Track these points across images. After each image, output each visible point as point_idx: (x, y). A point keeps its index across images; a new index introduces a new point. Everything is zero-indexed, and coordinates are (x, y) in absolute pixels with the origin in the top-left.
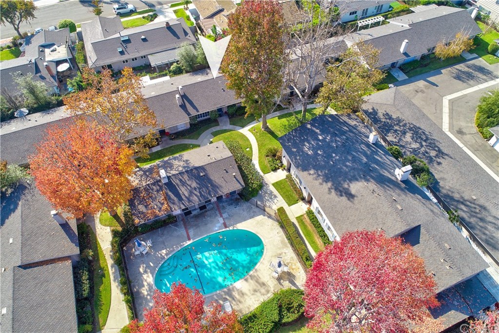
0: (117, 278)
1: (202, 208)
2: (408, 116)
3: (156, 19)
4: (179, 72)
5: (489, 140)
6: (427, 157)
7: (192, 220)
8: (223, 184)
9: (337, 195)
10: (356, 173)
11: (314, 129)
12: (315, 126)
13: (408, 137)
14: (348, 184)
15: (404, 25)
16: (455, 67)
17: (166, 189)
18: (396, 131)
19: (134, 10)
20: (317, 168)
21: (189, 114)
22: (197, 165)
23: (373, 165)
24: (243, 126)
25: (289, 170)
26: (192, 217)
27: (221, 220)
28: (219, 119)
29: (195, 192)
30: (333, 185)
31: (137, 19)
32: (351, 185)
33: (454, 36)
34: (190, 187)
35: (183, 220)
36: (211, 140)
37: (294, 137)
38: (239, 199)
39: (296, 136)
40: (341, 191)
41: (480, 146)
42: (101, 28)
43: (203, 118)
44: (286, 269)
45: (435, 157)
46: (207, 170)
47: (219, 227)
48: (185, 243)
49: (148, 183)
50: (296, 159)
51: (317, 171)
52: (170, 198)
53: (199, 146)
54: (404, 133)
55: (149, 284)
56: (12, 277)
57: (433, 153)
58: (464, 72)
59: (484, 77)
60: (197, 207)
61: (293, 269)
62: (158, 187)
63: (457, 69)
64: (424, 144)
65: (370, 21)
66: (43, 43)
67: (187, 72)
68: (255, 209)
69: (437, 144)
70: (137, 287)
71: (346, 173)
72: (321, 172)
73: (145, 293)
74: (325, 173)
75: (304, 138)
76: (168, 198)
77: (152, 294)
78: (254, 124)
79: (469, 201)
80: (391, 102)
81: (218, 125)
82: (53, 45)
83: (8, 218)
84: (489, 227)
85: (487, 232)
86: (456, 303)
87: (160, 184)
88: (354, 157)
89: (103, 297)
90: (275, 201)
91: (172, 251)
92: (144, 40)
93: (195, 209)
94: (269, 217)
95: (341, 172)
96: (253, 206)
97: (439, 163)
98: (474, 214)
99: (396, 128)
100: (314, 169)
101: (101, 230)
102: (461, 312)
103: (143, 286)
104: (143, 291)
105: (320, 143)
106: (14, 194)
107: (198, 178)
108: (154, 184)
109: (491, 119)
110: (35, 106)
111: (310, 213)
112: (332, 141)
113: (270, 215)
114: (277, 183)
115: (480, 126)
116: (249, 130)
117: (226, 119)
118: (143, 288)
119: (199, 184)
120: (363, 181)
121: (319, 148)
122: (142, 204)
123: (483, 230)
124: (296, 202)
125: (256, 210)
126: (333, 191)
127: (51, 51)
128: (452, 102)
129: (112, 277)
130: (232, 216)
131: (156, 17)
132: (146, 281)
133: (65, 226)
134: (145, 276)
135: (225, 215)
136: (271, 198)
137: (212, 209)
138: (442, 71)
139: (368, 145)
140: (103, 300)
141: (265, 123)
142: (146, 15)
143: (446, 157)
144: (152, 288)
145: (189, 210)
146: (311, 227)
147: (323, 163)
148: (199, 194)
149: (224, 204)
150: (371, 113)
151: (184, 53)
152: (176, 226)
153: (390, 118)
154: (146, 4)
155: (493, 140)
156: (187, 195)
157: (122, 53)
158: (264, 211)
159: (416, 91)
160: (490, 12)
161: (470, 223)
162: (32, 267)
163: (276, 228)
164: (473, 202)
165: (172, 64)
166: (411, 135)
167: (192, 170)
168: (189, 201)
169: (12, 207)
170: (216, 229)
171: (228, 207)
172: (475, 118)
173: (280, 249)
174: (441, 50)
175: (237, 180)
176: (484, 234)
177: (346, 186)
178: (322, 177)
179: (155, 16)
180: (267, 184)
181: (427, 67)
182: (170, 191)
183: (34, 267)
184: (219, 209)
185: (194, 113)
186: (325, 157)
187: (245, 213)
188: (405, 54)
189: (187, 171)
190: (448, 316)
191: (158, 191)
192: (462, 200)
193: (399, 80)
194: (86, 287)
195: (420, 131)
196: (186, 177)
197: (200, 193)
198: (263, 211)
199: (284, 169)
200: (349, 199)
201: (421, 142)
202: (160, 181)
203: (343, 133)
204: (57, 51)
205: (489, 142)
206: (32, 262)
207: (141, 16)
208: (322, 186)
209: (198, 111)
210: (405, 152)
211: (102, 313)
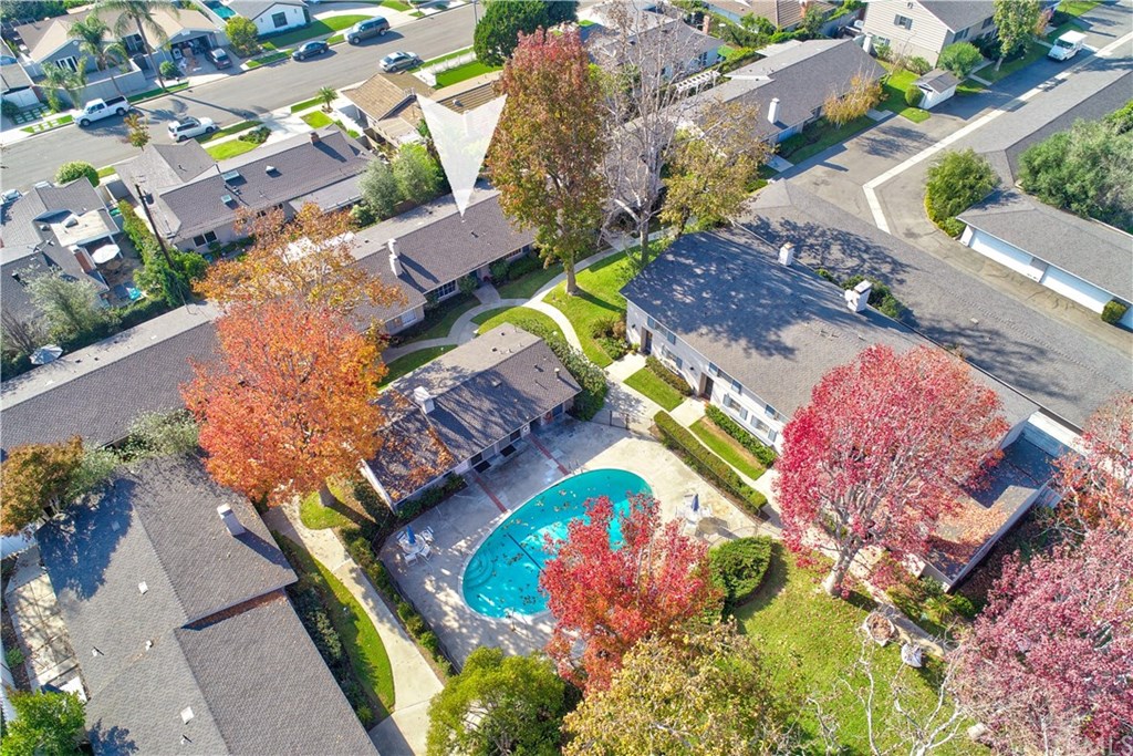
0: (384, 615)
1: (507, 451)
2: (822, 219)
3: (270, 137)
4: (366, 220)
5: (959, 238)
6: (879, 276)
7: (496, 476)
8: (540, 393)
9: (762, 355)
10: (783, 313)
11: (682, 260)
12: (682, 255)
13: (836, 251)
14: (776, 334)
15: (759, 78)
16: (863, 135)
17: (435, 423)
18: (811, 246)
19: (214, 126)
20: (710, 321)
21: (421, 290)
22: (479, 369)
23: (803, 296)
24: (529, 297)
25: (646, 350)
26: (495, 472)
27: (554, 465)
28: (477, 293)
29: (493, 419)
30: (749, 342)
31: (227, 143)
32: (779, 333)
33: (849, 84)
34: (481, 410)
35: (477, 481)
36: (476, 332)
37: (648, 280)
38: (572, 420)
39: (653, 279)
40: (767, 349)
41: (949, 250)
42: (168, 166)
43: (446, 296)
44: (707, 513)
45: (891, 273)
46: (502, 373)
47: (554, 475)
48: (497, 519)
49: (394, 420)
50: (666, 317)
51: (712, 326)
52: (448, 440)
53: (456, 346)
54: (827, 247)
55: (455, 608)
56: (179, 649)
57: (886, 269)
58: (880, 142)
59: (915, 144)
60: (497, 451)
61: (718, 512)
62: (418, 424)
63: (868, 139)
64: (865, 256)
65: (695, 82)
66: (42, 212)
67: (384, 218)
68: (607, 430)
69: (886, 252)
70: (433, 620)
71: (766, 317)
72: (721, 326)
73: (455, 625)
74: (728, 326)
75: (669, 279)
76: (442, 440)
77: (468, 623)
78: (547, 288)
79: (968, 329)
80: (785, 202)
81: (480, 303)
82: (67, 213)
83: (114, 550)
84: (1014, 361)
85: (1013, 369)
86: (1009, 475)
87: (419, 417)
88: (769, 289)
89: (368, 655)
90: (641, 408)
91: (477, 540)
92: (273, 173)
93: (495, 457)
94: (639, 438)
95: (755, 317)
96: (602, 427)
97: (901, 282)
98: (984, 346)
99: (811, 241)
100: (705, 324)
101: (314, 539)
102: (1022, 485)
103: (445, 614)
104: (448, 624)
105: (702, 281)
106: (110, 501)
107: (490, 392)
108: (407, 419)
109: (955, 201)
110: (72, 337)
111: (712, 412)
112: (722, 272)
113: (640, 433)
114: (631, 377)
115: (938, 218)
116: (543, 301)
117: (489, 290)
118: (447, 618)
119: (496, 402)
120: (800, 321)
121: (703, 288)
122: (395, 462)
123: (1006, 367)
124: (679, 402)
125: (611, 431)
126: (753, 351)
127: (67, 227)
128: (879, 191)
129: (373, 617)
130: (570, 452)
131: (268, 134)
132: (446, 603)
133: (246, 537)
134: (441, 596)
135: (556, 454)
136: (631, 406)
137: (527, 448)
138: (845, 145)
139: (781, 269)
140: (372, 660)
141: (572, 282)
142: (245, 133)
143: (908, 269)
144: (464, 612)
145: (484, 460)
146: (722, 436)
147: (719, 311)
148: (500, 421)
149: (546, 435)
150: (758, 227)
151: (374, 182)
152: (469, 493)
153: (795, 227)
154: (233, 112)
155: (968, 233)
156: (479, 427)
157: (232, 205)
158: (627, 429)
159: (816, 184)
160: (888, 41)
161: (982, 361)
162: (211, 624)
163: (661, 453)
164: (975, 328)
165: (350, 207)
166: (840, 247)
167: (473, 379)
168: (487, 436)
169: (116, 526)
170: (549, 480)
171: (556, 439)
172: (926, 209)
173: (680, 484)
174: (833, 110)
175: (564, 381)
176: (1011, 372)
177: (773, 338)
178: (725, 335)
179: (264, 133)
180: (614, 384)
181: (819, 143)
182: (445, 425)
183: (216, 623)
184: (540, 445)
185: (430, 286)
186: (718, 300)
187: (593, 442)
188: (778, 124)
189: (465, 384)
190: (1006, 497)
191: (419, 431)
192: (957, 330)
193: (780, 171)
194: (332, 639)
195: (852, 238)
196: (466, 395)
197: (502, 417)
198: (625, 430)
199: (636, 351)
200: (786, 357)
201: (860, 256)
202: (418, 411)
203: (735, 257)
204: (80, 225)
205: (961, 241)
206: (209, 613)
207: (235, 136)
208: (729, 349)
209: (437, 281)
210: (839, 277)
211: (381, 684)
